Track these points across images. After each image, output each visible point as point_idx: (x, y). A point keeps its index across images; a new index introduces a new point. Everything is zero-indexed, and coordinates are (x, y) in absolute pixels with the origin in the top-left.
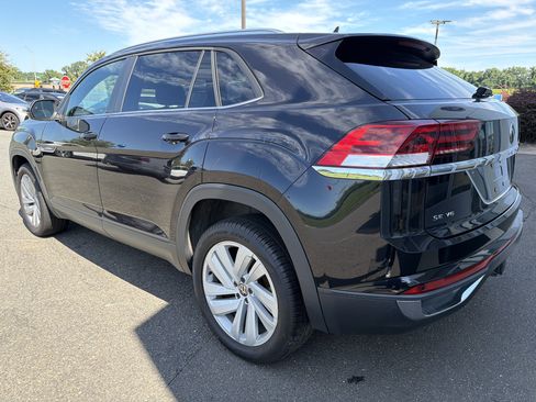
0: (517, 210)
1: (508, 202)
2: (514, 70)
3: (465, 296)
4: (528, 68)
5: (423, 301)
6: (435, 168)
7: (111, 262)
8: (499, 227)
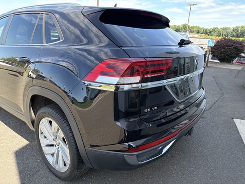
0: (202, 101)
1: (198, 96)
2: (225, 28)
3: (164, 151)
4: (231, 28)
5: (138, 156)
6: (144, 84)
7: (9, 120)
8: (196, 106)
